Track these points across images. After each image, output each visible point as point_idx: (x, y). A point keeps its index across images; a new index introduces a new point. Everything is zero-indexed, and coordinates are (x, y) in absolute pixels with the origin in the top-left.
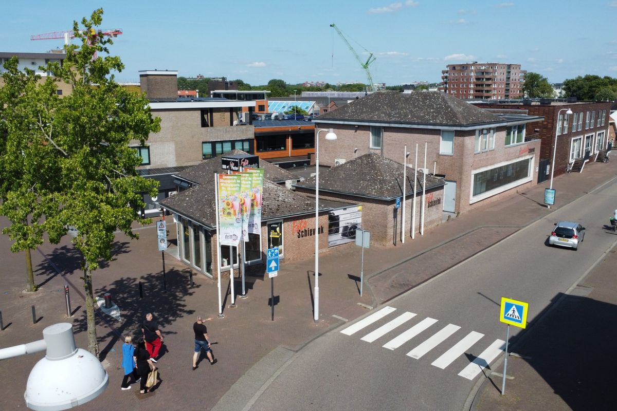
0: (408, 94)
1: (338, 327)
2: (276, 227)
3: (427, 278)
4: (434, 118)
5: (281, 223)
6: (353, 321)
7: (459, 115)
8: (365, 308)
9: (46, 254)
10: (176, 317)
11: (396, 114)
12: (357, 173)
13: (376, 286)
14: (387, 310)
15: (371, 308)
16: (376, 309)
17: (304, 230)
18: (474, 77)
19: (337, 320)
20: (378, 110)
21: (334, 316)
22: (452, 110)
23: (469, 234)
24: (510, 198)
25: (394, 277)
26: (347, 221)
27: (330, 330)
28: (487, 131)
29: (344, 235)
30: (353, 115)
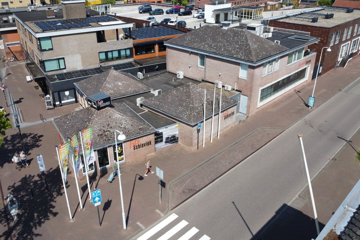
0: (225, 30)
1: (137, 234)
3: (208, 183)
7: (253, 53)
8: (160, 215)
10: (45, 220)
11: (215, 46)
12: (179, 99)
13: (173, 192)
14: (173, 217)
15: (162, 215)
16: (167, 215)
19: (139, 228)
21: (138, 223)
22: (249, 48)
23: (249, 136)
24: (289, 96)
25: (187, 182)
26: (169, 134)
27: (132, 237)
28: (273, 61)
29: (166, 142)
30: (189, 43)
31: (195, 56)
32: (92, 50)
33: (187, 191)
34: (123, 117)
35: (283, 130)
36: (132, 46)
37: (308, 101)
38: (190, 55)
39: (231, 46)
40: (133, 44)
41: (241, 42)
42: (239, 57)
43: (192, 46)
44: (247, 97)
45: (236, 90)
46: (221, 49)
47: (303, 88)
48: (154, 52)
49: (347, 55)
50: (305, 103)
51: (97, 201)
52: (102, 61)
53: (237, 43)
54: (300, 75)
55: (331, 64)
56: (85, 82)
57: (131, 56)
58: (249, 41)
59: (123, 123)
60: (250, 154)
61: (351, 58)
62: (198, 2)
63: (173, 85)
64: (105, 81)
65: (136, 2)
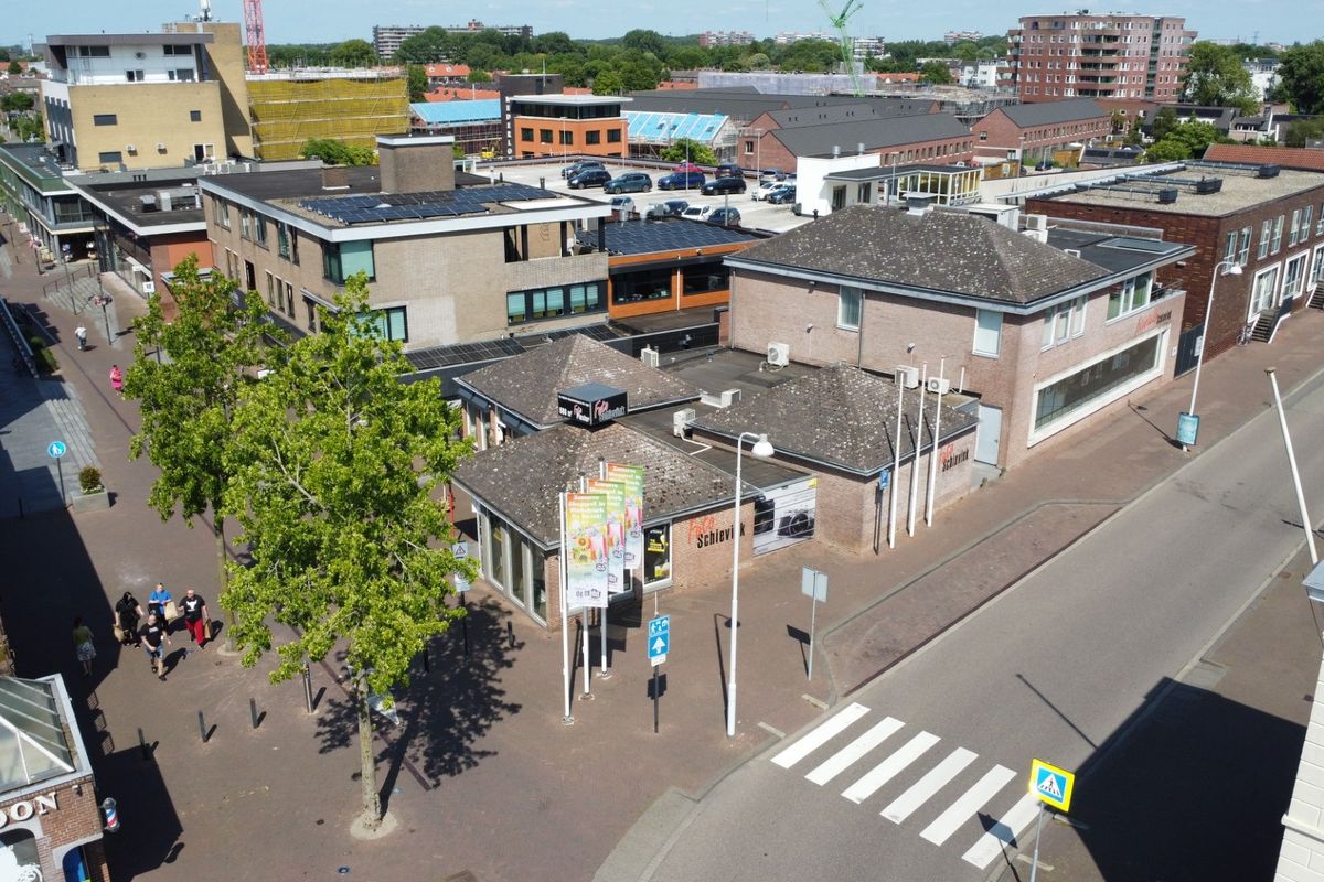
0: (916, 217)
1: (767, 748)
2: (659, 535)
3: (929, 634)
4: (966, 280)
5: (668, 525)
6: (794, 736)
7: (1015, 279)
8: (816, 706)
10: (491, 721)
11: (890, 263)
12: (810, 408)
13: (836, 654)
14: (854, 712)
15: (825, 706)
16: (835, 708)
17: (708, 533)
18: (1078, 48)
19: (767, 735)
20: (857, 250)
21: (762, 724)
22: (1000, 265)
23: (1019, 522)
24: (1112, 421)
25: (870, 631)
26: (788, 509)
27: (754, 756)
28: (1070, 304)
29: (782, 533)
30: (807, 258)
31: (829, 294)
32: (488, 284)
33: (876, 654)
34: (664, 453)
35: (1115, 507)
36: (604, 275)
37: (1178, 428)
38: (810, 292)
39: (942, 261)
40: (610, 270)
41: (973, 250)
42: (972, 290)
43: (819, 266)
44: (999, 411)
45: (964, 393)
46: (910, 270)
47: (1153, 400)
48: (669, 296)
49: (1274, 305)
50: (1167, 438)
51: (659, 651)
52: (515, 320)
53: (959, 251)
54: (1140, 357)
55: (1227, 331)
56: (494, 373)
57: (600, 306)
58: (997, 246)
59: (667, 468)
60: (1032, 565)
61: (1288, 315)
62: (748, 157)
63: (765, 381)
64: (564, 367)
65: (536, 155)
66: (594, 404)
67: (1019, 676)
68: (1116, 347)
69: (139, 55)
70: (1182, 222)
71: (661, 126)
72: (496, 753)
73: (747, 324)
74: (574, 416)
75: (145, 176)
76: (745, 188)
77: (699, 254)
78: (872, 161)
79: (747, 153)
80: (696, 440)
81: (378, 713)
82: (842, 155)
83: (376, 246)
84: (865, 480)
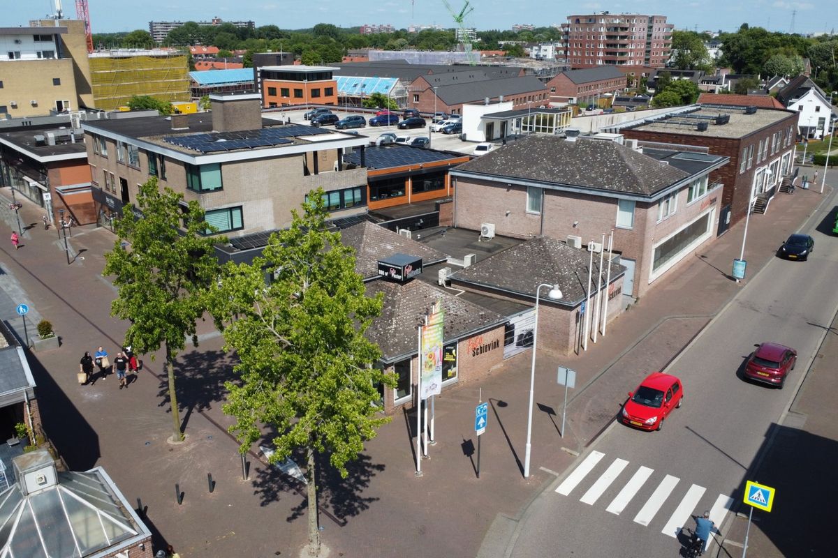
0: (571, 143)
4: (610, 181)
5: (456, 343)
6: (564, 474)
7: (641, 180)
8: (571, 454)
9: (158, 374)
10: (368, 476)
11: (560, 172)
12: (528, 264)
13: (573, 421)
14: (595, 457)
15: (577, 454)
16: (583, 456)
18: (604, 35)
19: (548, 475)
20: (536, 164)
21: (542, 468)
22: (630, 170)
23: (655, 331)
24: (688, 266)
25: (588, 404)
26: (522, 329)
27: (544, 489)
28: (668, 196)
29: (519, 344)
30: (505, 169)
31: (520, 192)
32: (294, 190)
33: (596, 418)
34: (448, 297)
35: (708, 319)
36: (365, 182)
37: (733, 268)
38: (508, 191)
39: (593, 170)
40: (368, 179)
41: (611, 162)
42: (615, 188)
43: (513, 174)
44: (634, 262)
45: (613, 252)
46: (573, 175)
47: (709, 251)
48: (404, 194)
49: (763, 191)
50: (725, 275)
51: (481, 426)
53: (603, 164)
54: (699, 227)
55: (742, 208)
57: (362, 202)
58: (626, 160)
59: (451, 307)
60: (671, 357)
61: (773, 197)
62: (415, 104)
63: (484, 248)
64: (361, 243)
66: (404, 267)
67: (687, 427)
68: (691, 220)
69: (17, 42)
70: (717, 142)
71: (355, 85)
72: (378, 499)
73: (465, 211)
74: (390, 275)
75: (30, 122)
76: (425, 124)
77: (422, 168)
78: (508, 106)
79: (414, 102)
80: (454, 287)
81: (290, 476)
82: (491, 103)
83: (223, 167)
84: (571, 309)
